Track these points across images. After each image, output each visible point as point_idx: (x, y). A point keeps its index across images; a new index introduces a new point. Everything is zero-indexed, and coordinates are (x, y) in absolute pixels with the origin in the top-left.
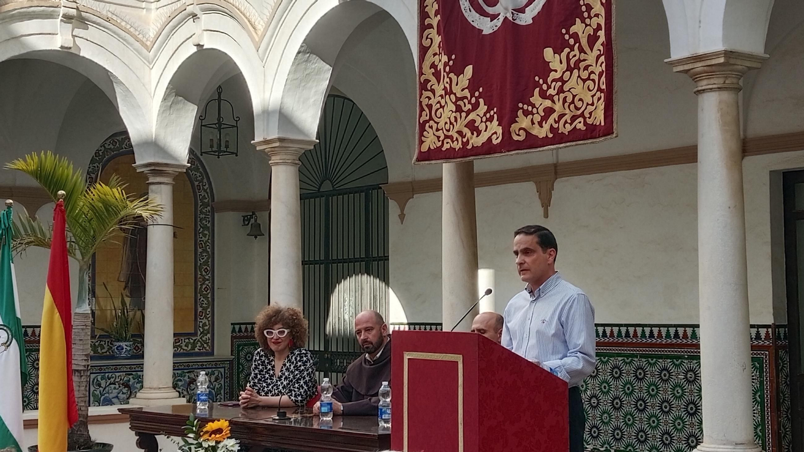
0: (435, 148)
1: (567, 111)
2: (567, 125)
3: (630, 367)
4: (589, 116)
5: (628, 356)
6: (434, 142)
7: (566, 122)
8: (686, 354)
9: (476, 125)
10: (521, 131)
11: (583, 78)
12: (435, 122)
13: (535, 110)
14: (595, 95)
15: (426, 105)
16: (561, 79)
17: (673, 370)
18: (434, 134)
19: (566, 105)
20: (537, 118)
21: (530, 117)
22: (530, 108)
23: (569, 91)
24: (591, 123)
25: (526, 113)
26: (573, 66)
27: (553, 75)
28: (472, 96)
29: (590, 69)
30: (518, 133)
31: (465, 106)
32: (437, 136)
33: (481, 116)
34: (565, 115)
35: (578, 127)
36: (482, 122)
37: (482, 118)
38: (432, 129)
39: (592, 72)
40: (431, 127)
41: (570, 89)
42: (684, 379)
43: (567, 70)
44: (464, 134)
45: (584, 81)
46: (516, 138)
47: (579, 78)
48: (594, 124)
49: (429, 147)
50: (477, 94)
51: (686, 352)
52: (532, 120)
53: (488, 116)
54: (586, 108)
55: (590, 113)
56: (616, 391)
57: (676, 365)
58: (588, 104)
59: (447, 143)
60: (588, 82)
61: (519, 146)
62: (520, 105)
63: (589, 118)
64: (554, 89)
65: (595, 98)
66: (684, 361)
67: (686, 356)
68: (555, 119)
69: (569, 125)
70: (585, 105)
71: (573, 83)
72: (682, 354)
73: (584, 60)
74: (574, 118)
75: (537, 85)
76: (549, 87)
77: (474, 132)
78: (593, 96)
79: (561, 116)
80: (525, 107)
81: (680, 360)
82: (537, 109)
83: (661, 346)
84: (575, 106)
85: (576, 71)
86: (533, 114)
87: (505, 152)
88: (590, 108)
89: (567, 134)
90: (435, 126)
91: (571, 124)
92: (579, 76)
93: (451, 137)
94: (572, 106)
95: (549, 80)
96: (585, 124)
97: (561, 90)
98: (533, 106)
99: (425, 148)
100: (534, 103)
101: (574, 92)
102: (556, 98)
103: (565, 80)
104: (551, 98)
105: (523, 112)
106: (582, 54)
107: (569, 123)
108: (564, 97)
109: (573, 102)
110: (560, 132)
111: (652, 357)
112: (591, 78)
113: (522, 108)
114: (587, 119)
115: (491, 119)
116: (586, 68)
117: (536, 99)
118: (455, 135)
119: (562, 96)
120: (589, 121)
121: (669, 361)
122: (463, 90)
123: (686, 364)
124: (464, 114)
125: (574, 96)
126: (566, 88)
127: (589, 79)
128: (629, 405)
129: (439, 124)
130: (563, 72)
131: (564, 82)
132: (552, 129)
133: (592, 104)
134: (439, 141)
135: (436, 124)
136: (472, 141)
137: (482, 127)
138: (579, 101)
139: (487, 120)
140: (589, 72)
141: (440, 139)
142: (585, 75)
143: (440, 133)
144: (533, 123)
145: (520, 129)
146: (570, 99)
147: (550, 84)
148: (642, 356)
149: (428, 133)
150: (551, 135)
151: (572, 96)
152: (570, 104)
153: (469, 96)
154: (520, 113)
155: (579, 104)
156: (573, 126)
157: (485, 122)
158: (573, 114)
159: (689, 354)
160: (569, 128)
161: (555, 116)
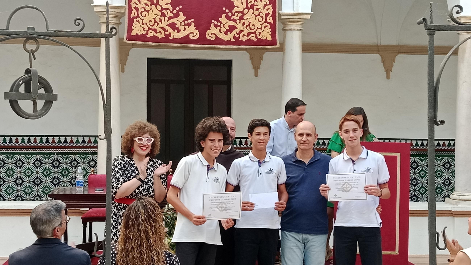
0: (141, 34)
1: (245, 29)
2: (244, 37)
3: (49, 160)
4: (259, 34)
5: (47, 154)
6: (141, 31)
7: (244, 35)
8: (89, 152)
9: (176, 26)
10: (212, 35)
11: (255, 14)
12: (141, 19)
13: (222, 25)
14: (263, 24)
15: (134, 7)
16: (242, 12)
17: (80, 161)
18: (141, 26)
19: (245, 26)
20: (223, 30)
21: (219, 28)
22: (219, 24)
23: (247, 19)
24: (260, 38)
25: (216, 26)
26: (249, 7)
27: (236, 9)
28: (174, 9)
29: (260, 11)
30: (210, 36)
31: (168, 14)
32: (143, 28)
33: (181, 22)
34: (243, 31)
35: (251, 39)
36: (181, 25)
37: (181, 23)
38: (139, 23)
39: (261, 12)
40: (138, 22)
41: (247, 18)
42: (87, 165)
43: (246, 8)
44: (166, 30)
45: (256, 16)
46: (208, 38)
47: (253, 14)
48: (262, 38)
49: (137, 33)
50: (177, 9)
51: (90, 151)
52: (220, 30)
53: (186, 22)
54: (257, 30)
55: (260, 33)
56: (37, 174)
57: (82, 158)
58: (258, 28)
59: (151, 33)
60: (258, 17)
61: (210, 42)
62: (213, 21)
63: (259, 35)
64: (237, 17)
65: (263, 26)
66: (88, 155)
67: (90, 153)
68: (236, 32)
69: (246, 37)
70: (256, 28)
71: (249, 16)
72: (87, 151)
73: (256, 5)
74: (249, 34)
75: (224, 12)
76: (233, 15)
77: (176, 30)
78: (261, 25)
79: (241, 32)
80: (216, 22)
81: (85, 155)
82: (224, 25)
83: (72, 147)
84: (250, 27)
85: (251, 10)
86: (221, 27)
87: (200, 44)
88: (259, 30)
89: (244, 41)
90: (141, 21)
91: (247, 36)
92: (253, 13)
93: (155, 31)
94: (248, 27)
95: (234, 11)
96: (256, 37)
97: (241, 18)
98: (221, 23)
99: (134, 33)
100: (221, 21)
101: (250, 20)
102: (238, 21)
103: (245, 13)
104: (235, 21)
105: (214, 25)
106: (256, 2)
107: (246, 36)
108: (243, 22)
109: (249, 25)
110: (240, 39)
111: (65, 154)
112: (260, 15)
113: (214, 23)
114: (258, 36)
115: (189, 25)
116: (257, 9)
117: (223, 19)
118: (159, 30)
119: (242, 21)
120: (259, 37)
121: (78, 156)
122: (166, 4)
123: (90, 157)
124: (167, 19)
125: (250, 23)
126: (245, 17)
127: (259, 15)
128: (47, 182)
129: (144, 21)
130: (244, 9)
131: (244, 14)
132: (234, 37)
133: (261, 28)
134: (145, 31)
135: (142, 21)
136: (174, 35)
137: (181, 28)
138: (252, 25)
139: (185, 25)
140: (259, 12)
141: (145, 30)
142: (257, 13)
143: (145, 26)
144: (220, 32)
145: (212, 34)
146: (247, 23)
147: (234, 13)
148: (58, 154)
149: (136, 25)
150: (233, 40)
151: (248, 22)
152: (247, 26)
153: (171, 9)
154: (212, 25)
155: (253, 27)
156: (249, 38)
157: (184, 26)
158: (248, 31)
159: (92, 152)
160: (246, 38)
161: (237, 31)
